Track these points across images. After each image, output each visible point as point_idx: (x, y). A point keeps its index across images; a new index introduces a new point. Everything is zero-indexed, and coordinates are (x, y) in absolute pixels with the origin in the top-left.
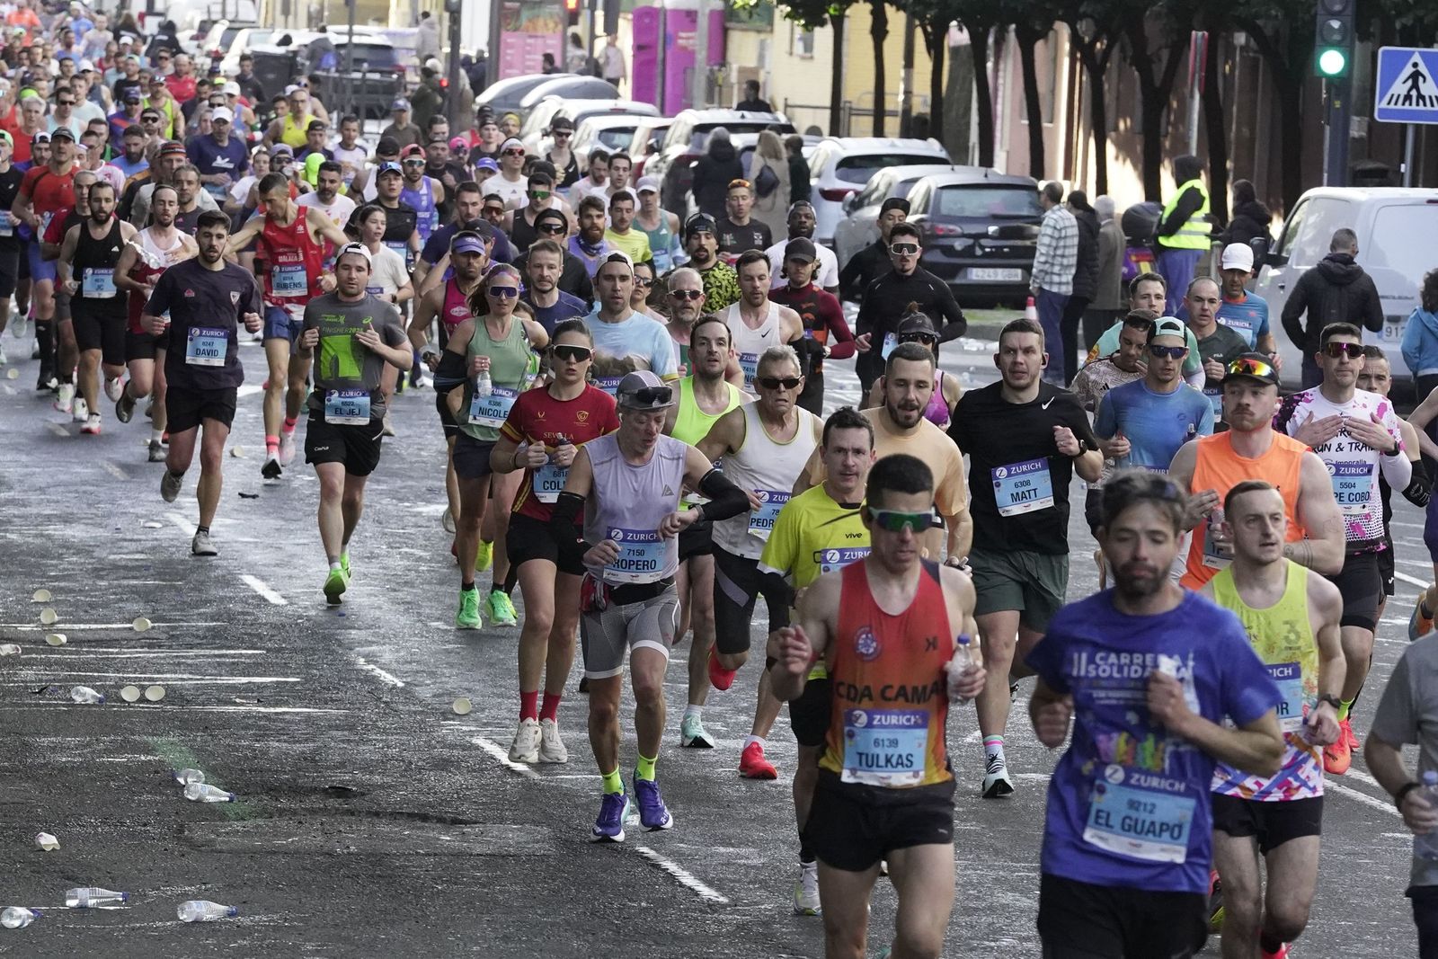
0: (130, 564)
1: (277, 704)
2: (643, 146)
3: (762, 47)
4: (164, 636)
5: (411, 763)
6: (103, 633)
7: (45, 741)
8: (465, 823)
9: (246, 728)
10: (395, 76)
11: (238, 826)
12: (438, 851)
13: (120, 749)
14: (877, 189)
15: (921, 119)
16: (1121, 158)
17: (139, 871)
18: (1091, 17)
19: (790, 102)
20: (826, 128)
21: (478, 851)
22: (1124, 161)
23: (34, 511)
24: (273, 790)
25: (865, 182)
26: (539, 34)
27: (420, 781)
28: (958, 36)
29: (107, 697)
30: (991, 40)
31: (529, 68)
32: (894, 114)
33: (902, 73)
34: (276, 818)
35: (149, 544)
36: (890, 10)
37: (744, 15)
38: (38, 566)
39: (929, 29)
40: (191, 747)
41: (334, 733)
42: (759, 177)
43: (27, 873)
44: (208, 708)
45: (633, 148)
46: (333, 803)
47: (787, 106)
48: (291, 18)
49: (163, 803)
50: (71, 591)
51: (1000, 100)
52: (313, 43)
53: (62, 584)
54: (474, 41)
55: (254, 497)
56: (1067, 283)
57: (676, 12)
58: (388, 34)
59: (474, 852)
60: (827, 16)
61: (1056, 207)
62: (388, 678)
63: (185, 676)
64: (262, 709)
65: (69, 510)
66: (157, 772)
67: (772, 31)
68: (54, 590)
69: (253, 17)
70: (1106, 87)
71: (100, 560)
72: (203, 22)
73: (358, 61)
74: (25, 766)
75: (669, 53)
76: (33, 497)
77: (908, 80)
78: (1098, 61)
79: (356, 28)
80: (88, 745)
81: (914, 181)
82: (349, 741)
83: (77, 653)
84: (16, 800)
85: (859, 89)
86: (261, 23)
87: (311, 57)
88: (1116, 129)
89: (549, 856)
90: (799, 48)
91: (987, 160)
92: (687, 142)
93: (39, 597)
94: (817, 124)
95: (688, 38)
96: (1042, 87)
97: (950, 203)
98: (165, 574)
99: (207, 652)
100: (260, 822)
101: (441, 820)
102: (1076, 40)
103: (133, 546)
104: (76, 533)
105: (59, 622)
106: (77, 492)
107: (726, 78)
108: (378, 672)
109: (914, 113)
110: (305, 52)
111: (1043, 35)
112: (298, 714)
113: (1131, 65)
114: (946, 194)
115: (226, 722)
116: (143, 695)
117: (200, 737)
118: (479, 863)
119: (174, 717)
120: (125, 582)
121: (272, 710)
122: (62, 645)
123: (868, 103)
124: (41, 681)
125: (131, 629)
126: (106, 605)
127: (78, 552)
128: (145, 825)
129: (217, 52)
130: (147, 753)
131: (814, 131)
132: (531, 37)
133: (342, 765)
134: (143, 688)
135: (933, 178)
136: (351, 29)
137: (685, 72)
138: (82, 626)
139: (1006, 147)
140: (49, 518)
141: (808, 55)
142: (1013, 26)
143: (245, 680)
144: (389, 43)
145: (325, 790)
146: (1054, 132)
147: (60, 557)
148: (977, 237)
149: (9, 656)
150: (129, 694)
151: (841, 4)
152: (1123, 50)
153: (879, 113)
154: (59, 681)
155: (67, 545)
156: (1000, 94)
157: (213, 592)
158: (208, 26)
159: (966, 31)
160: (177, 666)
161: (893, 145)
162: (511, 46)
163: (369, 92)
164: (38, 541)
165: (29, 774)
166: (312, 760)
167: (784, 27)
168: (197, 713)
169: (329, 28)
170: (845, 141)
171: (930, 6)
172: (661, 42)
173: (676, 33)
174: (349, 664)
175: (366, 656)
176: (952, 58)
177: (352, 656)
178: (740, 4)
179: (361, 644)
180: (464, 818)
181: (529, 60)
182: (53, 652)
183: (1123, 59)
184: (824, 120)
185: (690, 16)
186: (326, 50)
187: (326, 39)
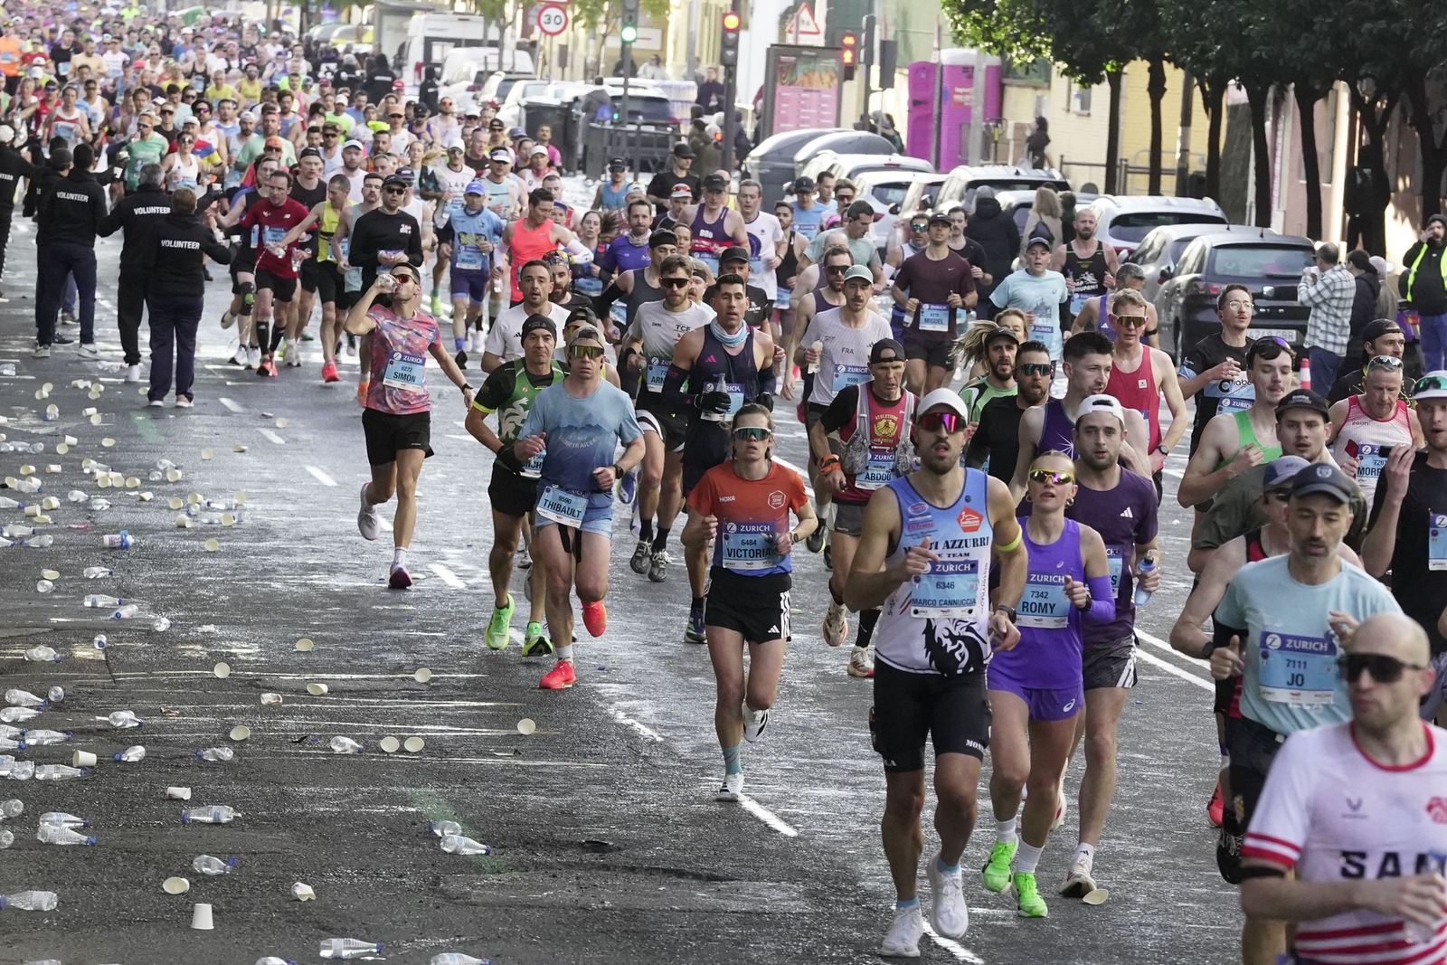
0: (393, 614)
1: (536, 757)
2: (917, 202)
3: (1040, 102)
4: (426, 687)
5: (668, 818)
6: (364, 683)
7: (304, 791)
8: (721, 879)
9: (505, 780)
10: (669, 129)
11: (493, 879)
12: (693, 908)
13: (379, 800)
14: (1151, 246)
15: (1197, 176)
16: (1399, 217)
17: (394, 922)
18: (1372, 76)
19: (1065, 160)
20: (1101, 186)
21: (734, 909)
22: (1403, 220)
23: (299, 560)
24: (529, 844)
25: (1138, 240)
26: (815, 88)
27: (677, 836)
28: (1235, 95)
29: (367, 747)
30: (1270, 95)
31: (804, 122)
32: (1169, 172)
33: (1180, 129)
34: (531, 872)
35: (413, 595)
36: (1168, 68)
37: (1021, 72)
38: (302, 615)
39: (1207, 87)
40: (449, 800)
41: (593, 787)
43: (282, 923)
44: (468, 760)
45: (906, 204)
46: (589, 857)
47: (1062, 163)
48: (567, 70)
49: (420, 855)
50: (334, 641)
51: (1278, 160)
52: (589, 95)
53: (325, 634)
56: (1342, 345)
57: (953, 68)
58: (663, 87)
59: (729, 909)
60: (1104, 73)
62: (646, 732)
63: (444, 728)
64: (520, 762)
65: (334, 560)
66: (414, 824)
67: (1049, 88)
68: (316, 640)
69: (529, 69)
70: (1386, 145)
71: (363, 610)
72: (480, 73)
73: (634, 114)
74: (282, 815)
75: (944, 106)
76: (301, 546)
77: (1185, 139)
78: (1378, 119)
79: (632, 81)
80: (346, 795)
81: (1189, 240)
82: (607, 796)
83: (338, 702)
84: (273, 849)
85: (1135, 147)
86: (538, 74)
89: (804, 914)
90: (1076, 105)
91: (1264, 220)
92: (961, 198)
93: (302, 646)
94: (1093, 181)
95: (964, 94)
96: (1321, 147)
97: (1226, 263)
98: (427, 625)
99: (467, 704)
100: (516, 875)
101: (697, 877)
102: (1356, 101)
104: (340, 582)
106: (341, 542)
107: (1002, 135)
108: (637, 726)
109: (1191, 171)
110: (580, 105)
111: (1323, 94)
112: (556, 767)
113: (1411, 125)
114: (1221, 253)
115: (483, 775)
116: (402, 746)
117: (457, 789)
118: (735, 920)
119: (433, 767)
120: (388, 633)
121: (531, 763)
122: (323, 695)
123: (1145, 161)
124: (301, 730)
126: (367, 656)
127: (341, 602)
128: (401, 876)
130: (406, 804)
131: (1090, 188)
132: (806, 91)
133: (600, 819)
134: (402, 739)
135: (1209, 237)
136: (626, 82)
137: (961, 126)
138: (344, 676)
139: (1283, 207)
140: (314, 568)
141: (1085, 112)
142: (1293, 85)
143: (504, 732)
144: (664, 96)
145: (581, 844)
146: (1330, 191)
147: (324, 606)
149: (270, 705)
150: (389, 745)
151: (1118, 60)
152: (1403, 111)
153: (1155, 171)
154: (320, 731)
155: (329, 594)
156: (1279, 153)
157: (474, 643)
158: (484, 77)
159: (1243, 89)
160: (436, 717)
161: (1169, 204)
162: (786, 100)
163: (643, 145)
164: (301, 590)
165: (287, 823)
166: (567, 815)
167: (1061, 86)
168: (455, 765)
169: (605, 80)
170: (1119, 199)
171: (1208, 63)
172: (937, 97)
173: (953, 88)
174: (609, 717)
175: (625, 710)
176: (1231, 117)
177: (611, 711)
178: (1017, 61)
179: (621, 698)
180: (721, 874)
181: (804, 114)
182: (314, 701)
183: (1404, 119)
184: (1099, 178)
185: (968, 71)
186: (602, 103)
187: (602, 92)
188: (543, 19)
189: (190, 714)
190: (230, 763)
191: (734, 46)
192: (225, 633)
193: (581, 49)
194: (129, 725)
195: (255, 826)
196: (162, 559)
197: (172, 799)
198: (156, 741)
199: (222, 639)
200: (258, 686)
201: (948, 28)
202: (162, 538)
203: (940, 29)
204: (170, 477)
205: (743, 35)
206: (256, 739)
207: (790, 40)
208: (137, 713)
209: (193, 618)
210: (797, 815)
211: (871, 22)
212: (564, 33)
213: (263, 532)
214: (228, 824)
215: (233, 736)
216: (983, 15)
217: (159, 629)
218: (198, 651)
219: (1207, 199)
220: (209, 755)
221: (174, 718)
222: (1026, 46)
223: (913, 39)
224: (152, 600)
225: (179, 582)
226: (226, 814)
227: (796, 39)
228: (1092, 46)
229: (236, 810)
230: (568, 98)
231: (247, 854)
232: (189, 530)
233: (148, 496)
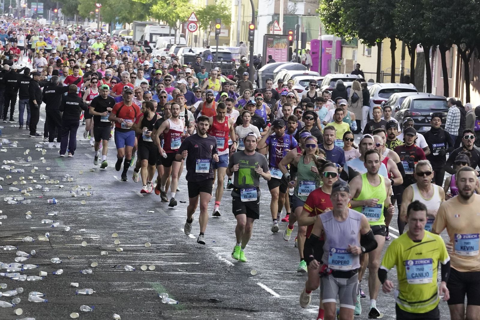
0: (144, 225)
1: (193, 271)
3: (354, 52)
4: (155, 249)
5: (237, 291)
6: (135, 248)
7: (116, 283)
8: (255, 311)
9: (182, 279)
10: (232, 63)
11: (179, 312)
13: (141, 286)
14: (392, 100)
15: (407, 76)
16: (474, 90)
18: (464, 42)
20: (375, 80)
22: (476, 91)
23: (112, 207)
24: (191, 300)
25: (388, 98)
26: (280, 48)
27: (240, 297)
28: (420, 49)
29: (136, 269)
30: (431, 50)
32: (398, 75)
33: (401, 61)
34: (192, 309)
35: (150, 218)
36: (397, 41)
37: (348, 43)
38: (114, 225)
39: (410, 47)
40: (164, 286)
41: (211, 281)
42: (352, 96)
44: (170, 273)
46: (211, 304)
48: (197, 43)
49: (155, 304)
50: (125, 234)
51: (434, 71)
52: (205, 52)
53: (121, 231)
54: (258, 50)
55: (185, 202)
56: (457, 132)
57: (325, 41)
58: (229, 49)
60: (376, 42)
61: (453, 106)
62: (229, 263)
63: (162, 262)
64: (187, 273)
65: (124, 207)
66: (153, 294)
67: (357, 47)
68: (119, 233)
69: (185, 43)
70: (470, 66)
71: (134, 223)
72: (168, 45)
73: (220, 58)
74: (109, 292)
75: (323, 55)
76: (112, 202)
77: (403, 64)
78: (467, 57)
79: (219, 47)
80: (130, 285)
81: (405, 97)
82: (216, 284)
83: (127, 254)
84: (107, 303)
85: (386, 67)
86: (188, 45)
87: (204, 56)
88: (473, 80)
90: (366, 53)
91: (429, 91)
92: (329, 85)
93: (114, 235)
94: (372, 78)
95: (329, 50)
96: (448, 66)
97: (417, 105)
98: (155, 228)
99: (169, 254)
100: (187, 311)
101: (247, 310)
102: (459, 51)
103: (145, 219)
104: (126, 214)
105: (120, 244)
106: (126, 201)
107: (342, 63)
108: (226, 261)
109: (405, 75)
110: (202, 55)
111: (449, 49)
112: (199, 275)
113: (478, 59)
114: (415, 101)
115: (175, 277)
116: (148, 268)
117: (167, 282)
119: (158, 275)
120: (142, 231)
121: (191, 273)
122: (121, 252)
123: (389, 71)
124: (114, 263)
125: (144, 246)
126: (136, 238)
127: (127, 221)
128: (149, 311)
129: (173, 55)
130: (149, 288)
131: (371, 81)
132: (277, 49)
133: (214, 292)
134: (148, 266)
135: (411, 96)
136: (217, 47)
137: (328, 60)
138: (128, 245)
139: (436, 86)
140: (117, 210)
141: (369, 55)
142: (438, 46)
143: (181, 263)
144: (230, 52)
145: (208, 300)
146: (452, 81)
147: (121, 222)
148: (426, 116)
149: (104, 255)
150: (144, 268)
151: (380, 39)
152: (475, 54)
153: (393, 75)
154: (121, 263)
155: (123, 218)
156: (434, 68)
157: (171, 234)
158: (170, 46)
159: (422, 47)
160: (159, 259)
161: (398, 86)
163: (223, 68)
164: (113, 217)
165: (110, 294)
166: (204, 290)
167: (361, 46)
168: (166, 274)
169: (210, 47)
170: (381, 84)
171: (410, 39)
172: (320, 51)
173: (325, 48)
174: (216, 258)
175: (222, 256)
176: (418, 57)
177: (217, 255)
178: (347, 39)
179: (220, 252)
180: (255, 310)
181: (276, 57)
182: (118, 254)
183: (476, 57)
184: (375, 77)
185: (330, 43)
186: (209, 54)
187: (209, 51)
188: (189, 27)
189: (78, 259)
190: (91, 274)
191: (253, 35)
192: (88, 231)
193: (202, 37)
194: (58, 262)
195: (100, 295)
196: (67, 207)
197: (72, 287)
198: (66, 267)
199: (87, 233)
200: (100, 249)
201: (324, 28)
202: (67, 200)
203: (321, 29)
204: (69, 180)
205: (256, 31)
206: (100, 266)
207: (271, 33)
208: (60, 258)
209: (77, 226)
210: (279, 289)
211: (298, 26)
212: (196, 31)
213: (100, 198)
214: (91, 295)
215: (92, 265)
216: (335, 24)
217: (67, 230)
218: (79, 237)
219: (411, 84)
220: (84, 272)
221: (72, 260)
222: (350, 34)
223: (312, 32)
224: (63, 220)
225: (73, 215)
226: (91, 291)
227: (273, 32)
228: (371, 33)
229: (94, 290)
230: (198, 53)
231: (98, 304)
232: (76, 197)
233: (62, 186)
